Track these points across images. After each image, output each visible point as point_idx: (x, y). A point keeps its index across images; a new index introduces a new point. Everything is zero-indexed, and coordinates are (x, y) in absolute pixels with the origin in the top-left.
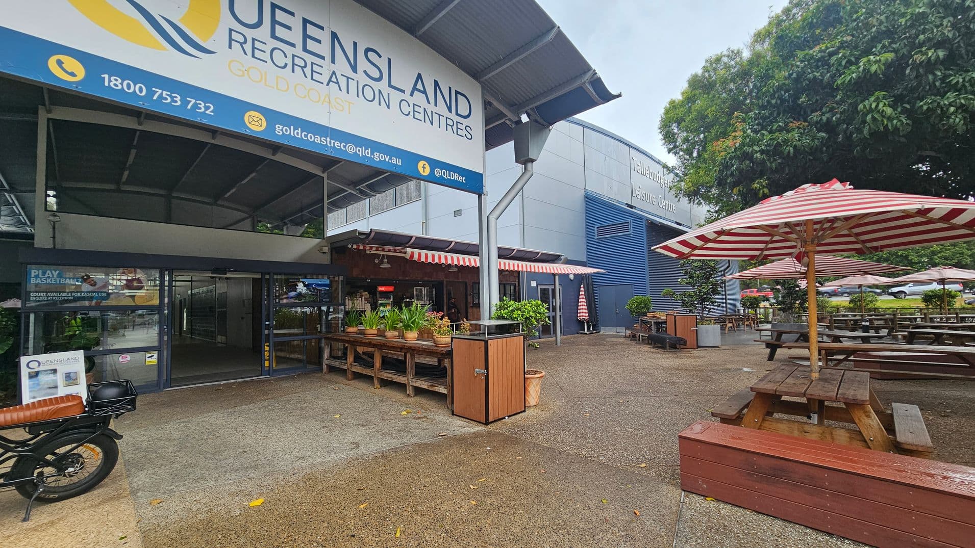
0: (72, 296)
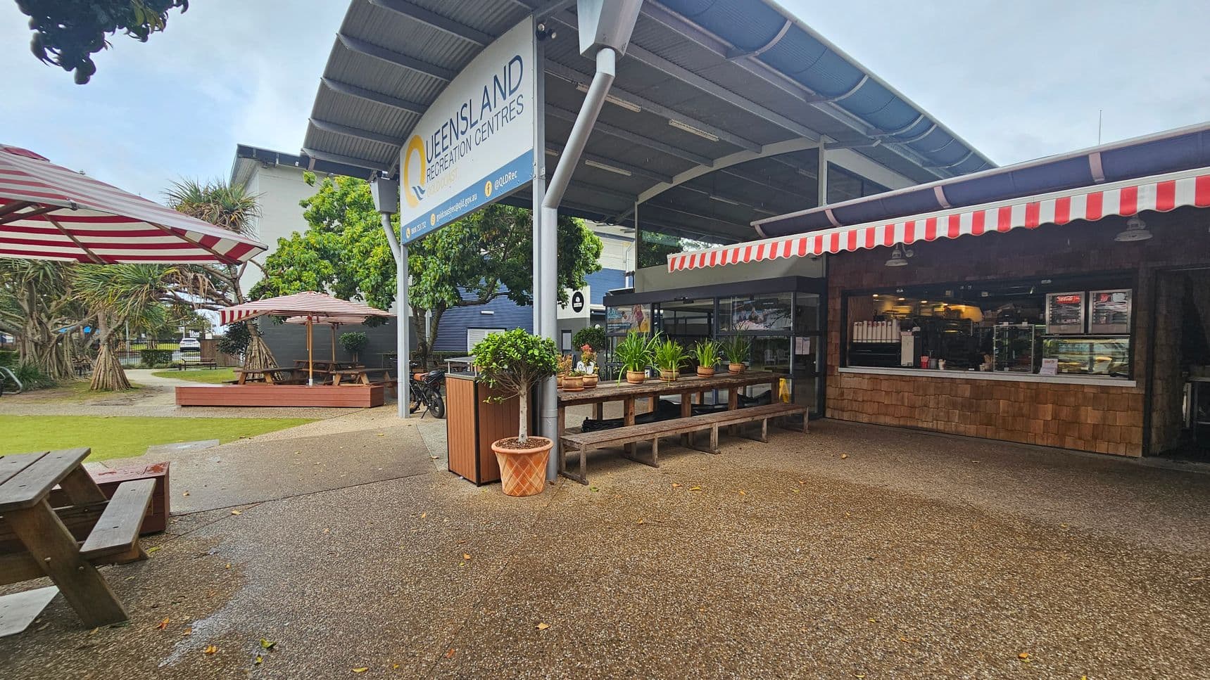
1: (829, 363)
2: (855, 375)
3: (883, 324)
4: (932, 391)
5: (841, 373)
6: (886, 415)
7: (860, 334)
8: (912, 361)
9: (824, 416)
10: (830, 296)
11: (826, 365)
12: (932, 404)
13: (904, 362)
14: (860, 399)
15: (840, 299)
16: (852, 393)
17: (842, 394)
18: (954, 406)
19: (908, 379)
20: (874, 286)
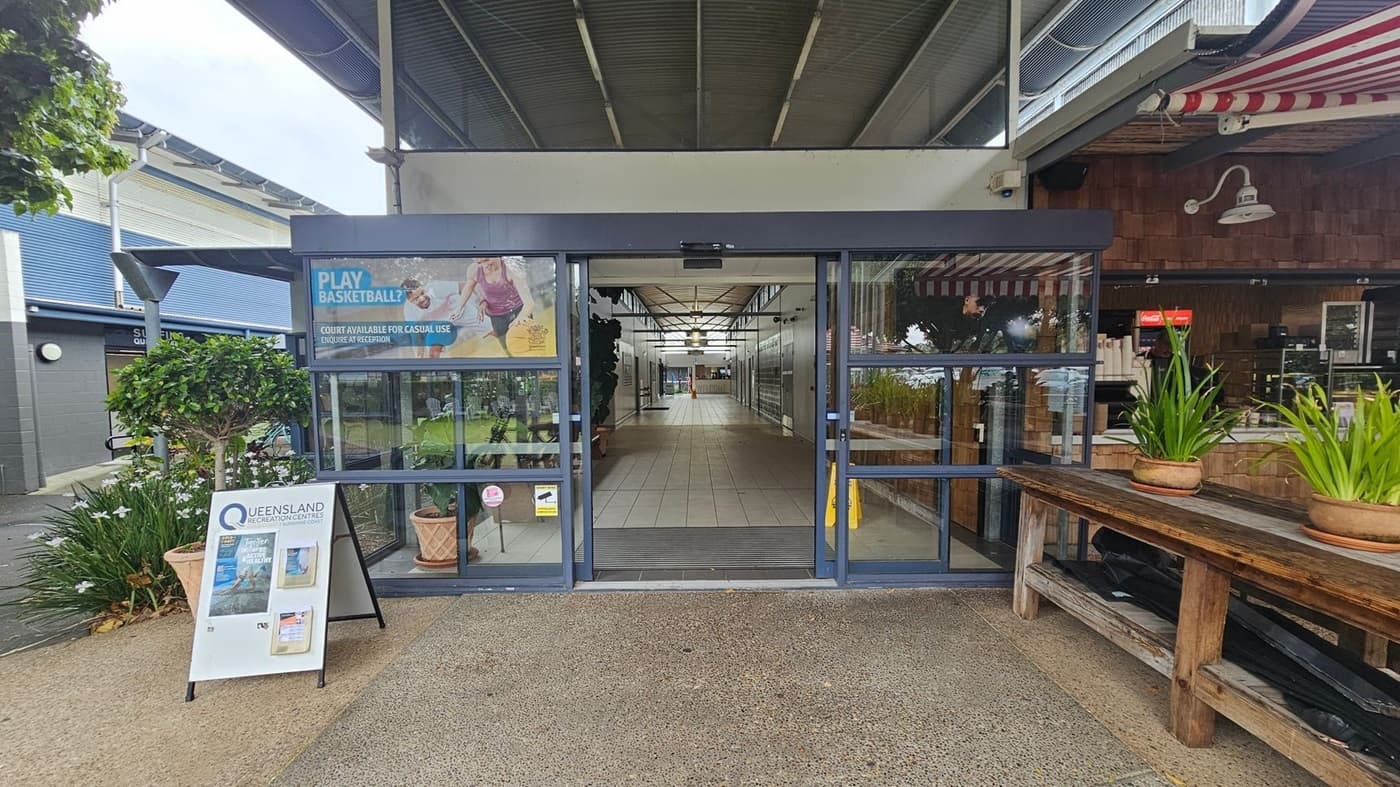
0: (387, 334)
20: (1125, 266)
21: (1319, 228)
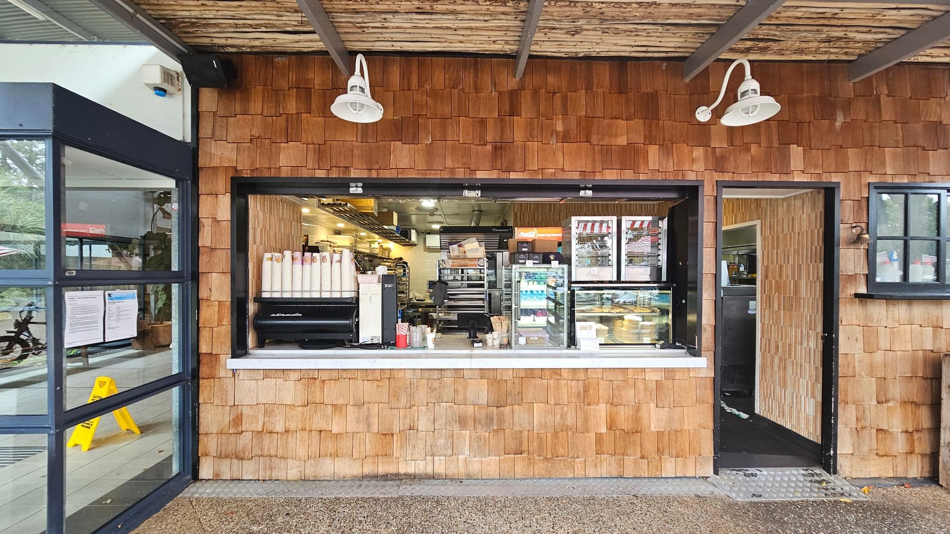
1: (204, 348)
2: (268, 373)
3: (323, 259)
4: (422, 395)
5: (234, 371)
6: (335, 455)
7: (277, 278)
8: (379, 334)
9: (195, 477)
10: (202, 188)
11: (198, 355)
12: (423, 424)
13: (364, 337)
14: (279, 428)
15: (228, 195)
16: (261, 417)
17: (238, 420)
18: (462, 421)
19: (377, 374)
20: (305, 174)
21: (519, 136)
